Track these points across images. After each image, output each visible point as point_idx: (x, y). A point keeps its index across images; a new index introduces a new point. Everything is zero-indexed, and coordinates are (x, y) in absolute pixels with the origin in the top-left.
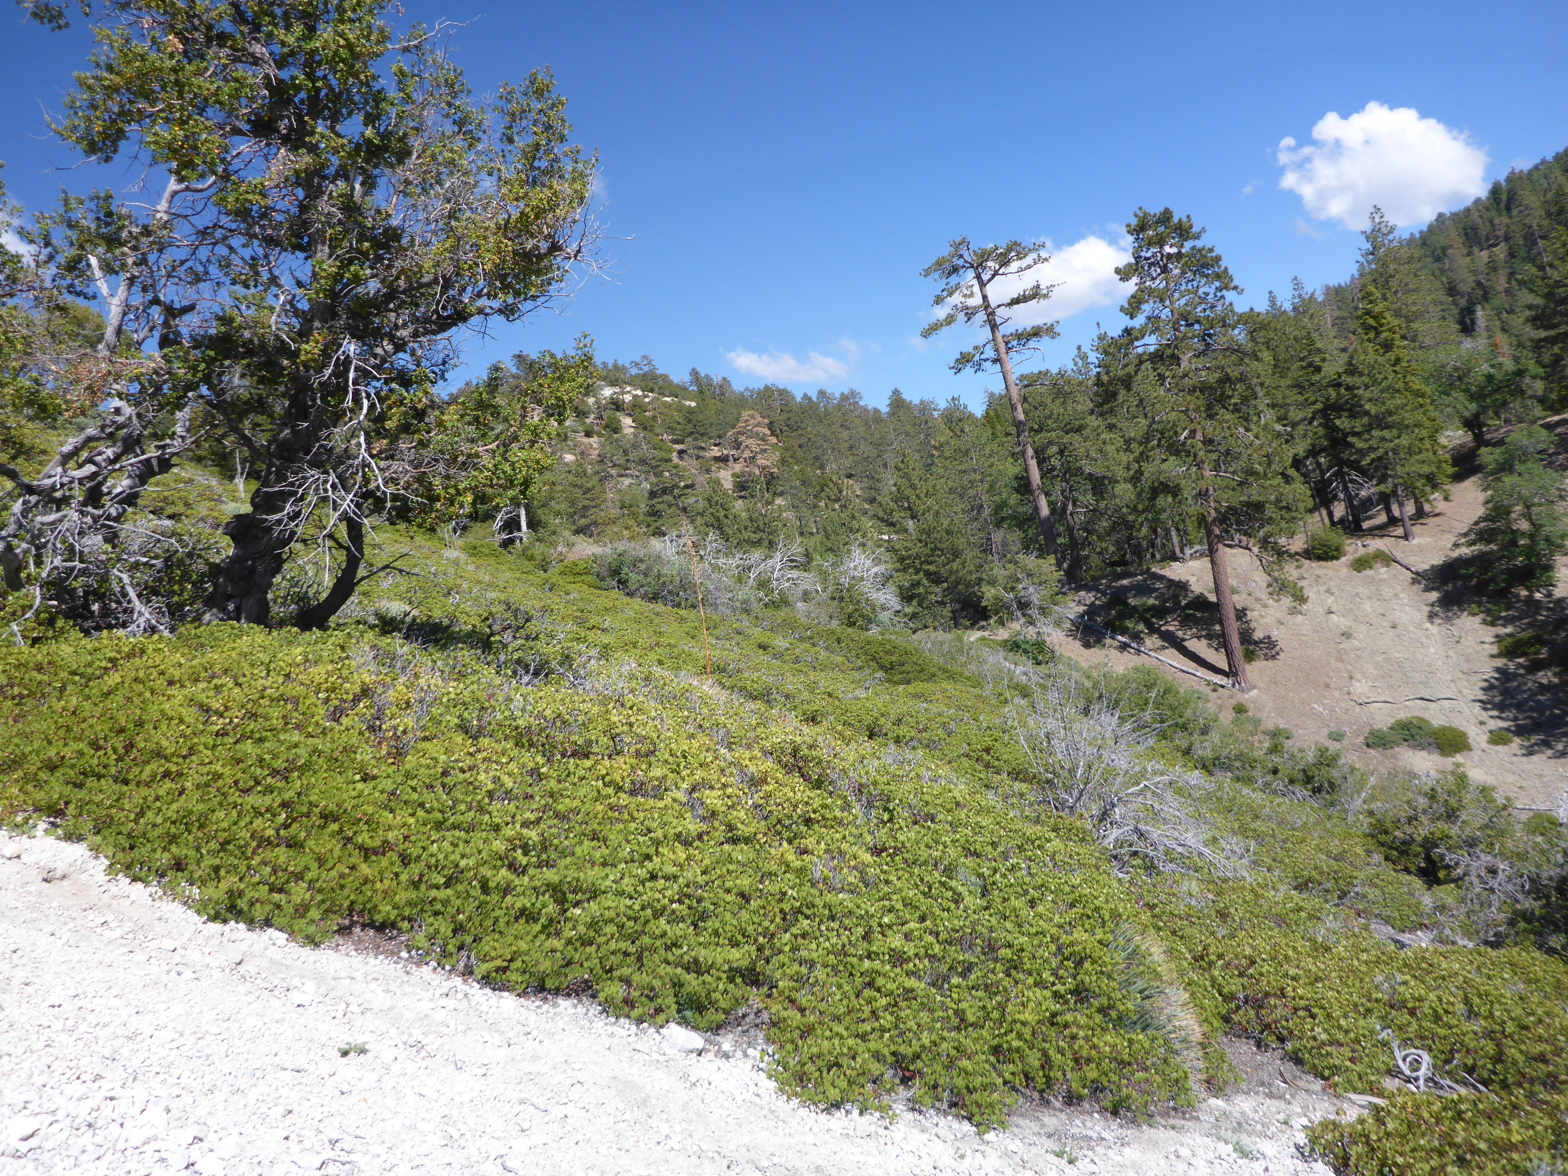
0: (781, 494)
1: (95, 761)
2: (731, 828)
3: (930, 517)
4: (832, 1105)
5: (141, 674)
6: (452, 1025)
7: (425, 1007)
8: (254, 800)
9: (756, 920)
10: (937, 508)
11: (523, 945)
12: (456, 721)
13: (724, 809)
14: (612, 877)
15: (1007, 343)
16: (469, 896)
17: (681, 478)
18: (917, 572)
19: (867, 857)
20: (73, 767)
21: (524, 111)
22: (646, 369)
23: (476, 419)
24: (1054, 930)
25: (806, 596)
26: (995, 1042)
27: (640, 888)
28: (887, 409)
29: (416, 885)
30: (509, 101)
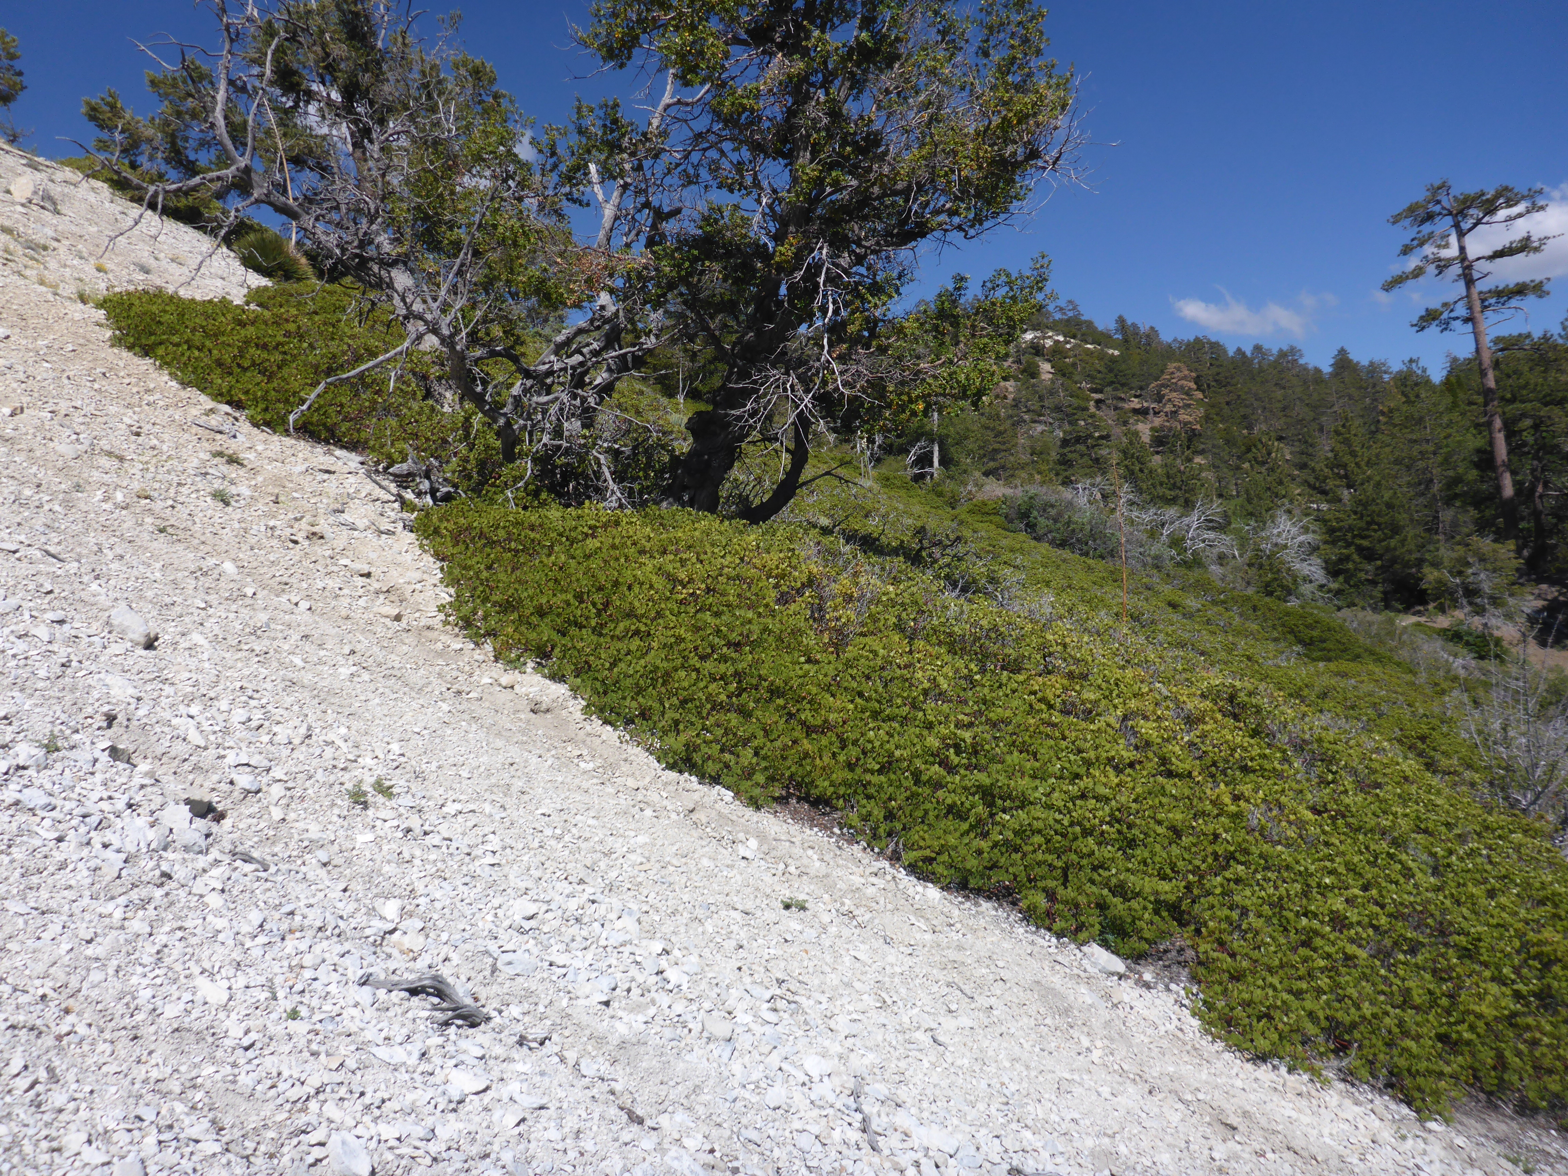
0: (1202, 452)
1: (579, 612)
2: (1164, 761)
3: (1369, 487)
4: (1258, 1057)
5: (617, 541)
6: (882, 902)
7: (857, 880)
8: (709, 666)
9: (1186, 856)
10: (1378, 478)
11: (952, 840)
12: (894, 620)
13: (1159, 740)
14: (1041, 790)
15: (1483, 301)
16: (901, 785)
17: (1097, 428)
18: (1348, 545)
19: (1309, 815)
20: (559, 615)
21: (1002, 24)
22: (1071, 314)
23: (936, 328)
24: (1520, 925)
25: (1222, 559)
26: (1442, 1030)
27: (1070, 805)
28: (1330, 370)
29: (851, 767)
30: (989, 14)
